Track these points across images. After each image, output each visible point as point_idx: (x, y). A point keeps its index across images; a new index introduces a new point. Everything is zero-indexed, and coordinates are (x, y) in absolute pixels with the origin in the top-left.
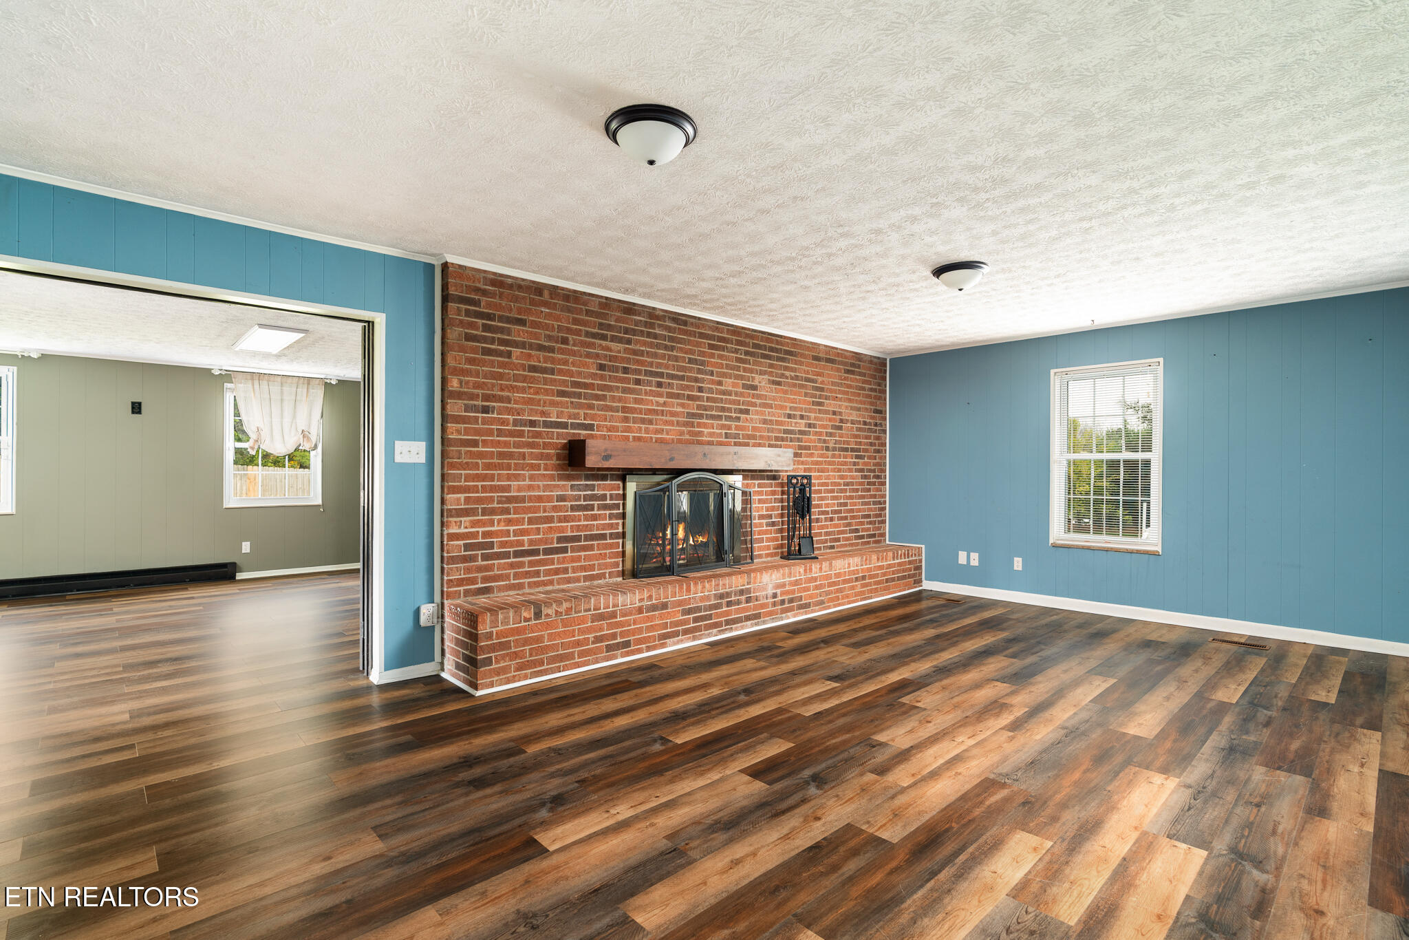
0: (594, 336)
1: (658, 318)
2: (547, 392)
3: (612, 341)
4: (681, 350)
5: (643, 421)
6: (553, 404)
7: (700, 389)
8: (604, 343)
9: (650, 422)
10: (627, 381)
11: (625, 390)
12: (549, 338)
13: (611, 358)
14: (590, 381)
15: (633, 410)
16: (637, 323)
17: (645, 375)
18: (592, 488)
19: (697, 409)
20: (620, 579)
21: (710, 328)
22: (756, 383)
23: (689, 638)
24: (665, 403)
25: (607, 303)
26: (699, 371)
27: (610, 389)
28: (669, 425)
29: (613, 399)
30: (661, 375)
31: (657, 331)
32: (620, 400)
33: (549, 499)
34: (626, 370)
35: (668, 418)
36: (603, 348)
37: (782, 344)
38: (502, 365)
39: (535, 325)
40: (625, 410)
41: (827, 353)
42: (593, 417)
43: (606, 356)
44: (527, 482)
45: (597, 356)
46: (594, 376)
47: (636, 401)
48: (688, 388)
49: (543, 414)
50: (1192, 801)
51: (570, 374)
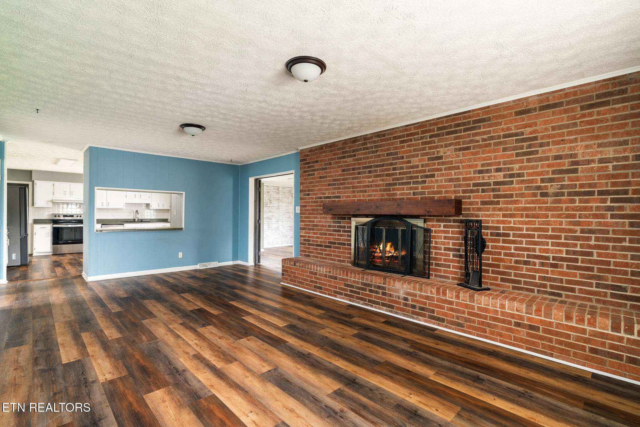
0: (340, 158)
1: (369, 139)
2: (325, 185)
3: (347, 158)
4: (382, 151)
5: (362, 191)
6: (327, 189)
7: (394, 169)
8: (344, 160)
9: (365, 191)
10: (354, 174)
11: (353, 179)
12: (325, 164)
13: (348, 165)
14: (339, 178)
15: (357, 187)
16: (359, 145)
17: (363, 169)
18: (340, 223)
19: (393, 181)
20: (350, 265)
21: (401, 131)
22: (441, 154)
23: (348, 299)
24: (373, 181)
25: (345, 142)
26: (394, 159)
27: (346, 179)
28: (375, 192)
29: (348, 183)
30: (371, 167)
31: (368, 145)
32: (351, 183)
33: (325, 226)
34: (353, 169)
35: (374, 188)
36: (344, 162)
37: (470, 117)
38: (312, 179)
39: (321, 161)
40: (353, 187)
41: (541, 101)
42: (340, 193)
43: (345, 165)
44: (319, 220)
45: (342, 166)
46: (341, 175)
47: (358, 182)
48: (386, 170)
49: (324, 194)
50: (85, 377)
51: (332, 176)
